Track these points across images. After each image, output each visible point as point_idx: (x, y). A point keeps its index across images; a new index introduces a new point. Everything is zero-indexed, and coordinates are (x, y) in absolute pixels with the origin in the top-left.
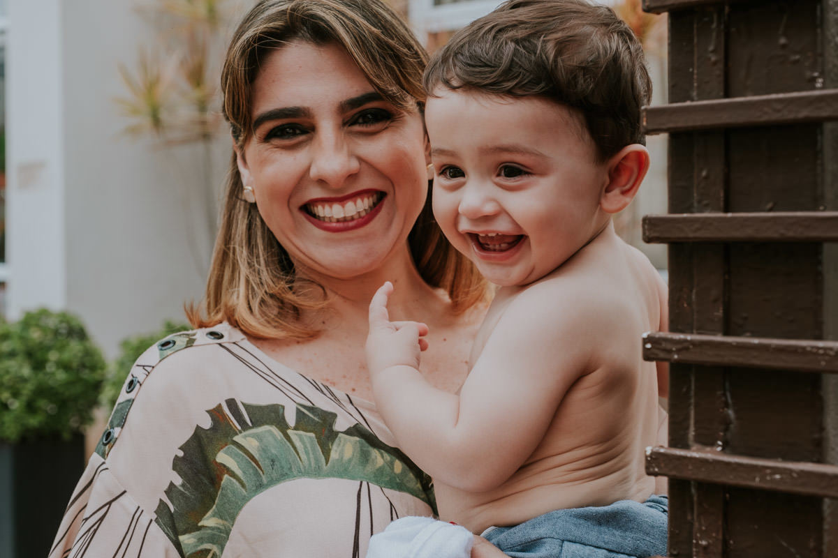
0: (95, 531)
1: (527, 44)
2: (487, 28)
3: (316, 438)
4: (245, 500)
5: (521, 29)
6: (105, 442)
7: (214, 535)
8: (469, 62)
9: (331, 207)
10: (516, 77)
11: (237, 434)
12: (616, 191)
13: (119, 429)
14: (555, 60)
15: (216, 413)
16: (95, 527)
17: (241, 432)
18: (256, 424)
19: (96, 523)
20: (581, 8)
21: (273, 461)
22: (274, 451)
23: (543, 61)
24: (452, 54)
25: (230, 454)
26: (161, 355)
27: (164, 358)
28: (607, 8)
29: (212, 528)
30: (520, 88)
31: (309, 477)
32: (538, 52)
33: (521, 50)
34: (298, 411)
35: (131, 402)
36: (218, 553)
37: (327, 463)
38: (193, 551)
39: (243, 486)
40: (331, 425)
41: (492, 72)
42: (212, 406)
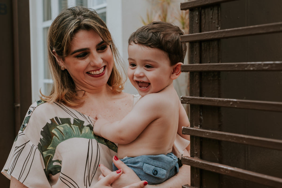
0: (22, 151)
1: (155, 34)
2: (146, 28)
3: (79, 127)
4: (59, 143)
5: (155, 30)
6: (23, 127)
7: (51, 151)
8: (140, 37)
9: (96, 72)
10: (151, 42)
11: (57, 126)
12: (175, 74)
13: (27, 124)
14: (162, 39)
15: (52, 120)
16: (22, 150)
17: (58, 125)
18: (63, 123)
19: (22, 149)
20: (171, 26)
21: (67, 133)
22: (67, 131)
23: (159, 39)
24: (136, 34)
25: (56, 131)
26: (38, 104)
27: (38, 105)
28: (178, 27)
29: (51, 150)
30: (152, 45)
31: (76, 137)
32: (158, 36)
33: (154, 35)
34: (74, 120)
35: (29, 117)
36: (53, 156)
37: (81, 134)
38: (46, 156)
39: (59, 139)
40: (83, 124)
41: (146, 40)
42: (51, 118)
